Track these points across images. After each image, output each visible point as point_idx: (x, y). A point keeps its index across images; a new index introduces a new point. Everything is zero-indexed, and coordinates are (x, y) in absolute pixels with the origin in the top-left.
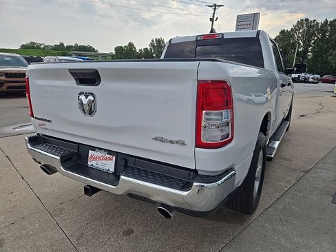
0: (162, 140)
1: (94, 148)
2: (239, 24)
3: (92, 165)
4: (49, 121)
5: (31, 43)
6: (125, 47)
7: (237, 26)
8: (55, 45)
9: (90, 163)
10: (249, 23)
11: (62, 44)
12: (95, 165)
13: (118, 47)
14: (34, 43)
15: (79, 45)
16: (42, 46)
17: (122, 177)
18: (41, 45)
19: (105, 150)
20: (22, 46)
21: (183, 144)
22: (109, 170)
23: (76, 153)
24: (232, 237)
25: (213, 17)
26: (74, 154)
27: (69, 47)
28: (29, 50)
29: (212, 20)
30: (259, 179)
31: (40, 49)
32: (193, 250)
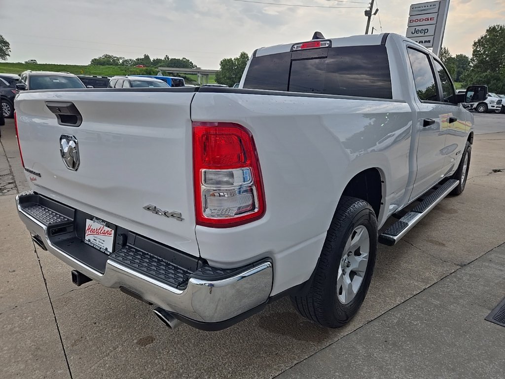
0: (155, 210)
1: (92, 218)
2: (414, 18)
3: (89, 241)
4: (39, 175)
5: (106, 56)
6: (237, 59)
7: (410, 21)
8: (138, 60)
9: (87, 238)
10: (429, 16)
11: (147, 57)
12: (92, 240)
13: (225, 60)
14: (110, 57)
15: (170, 58)
16: (121, 61)
17: (109, 261)
18: (118, 59)
19: (103, 221)
20: (92, 61)
21: (180, 218)
22: (106, 249)
23: (72, 222)
24: (296, 362)
25: (371, 8)
26: (69, 223)
27: (157, 62)
28: (101, 67)
29: (368, 14)
30: (363, 274)
31: (117, 64)
32: (229, 376)
